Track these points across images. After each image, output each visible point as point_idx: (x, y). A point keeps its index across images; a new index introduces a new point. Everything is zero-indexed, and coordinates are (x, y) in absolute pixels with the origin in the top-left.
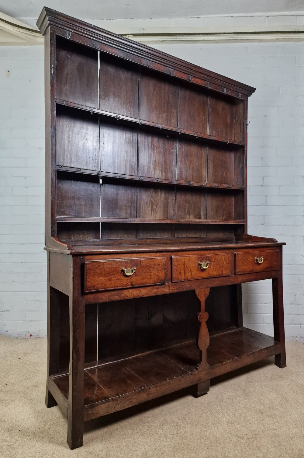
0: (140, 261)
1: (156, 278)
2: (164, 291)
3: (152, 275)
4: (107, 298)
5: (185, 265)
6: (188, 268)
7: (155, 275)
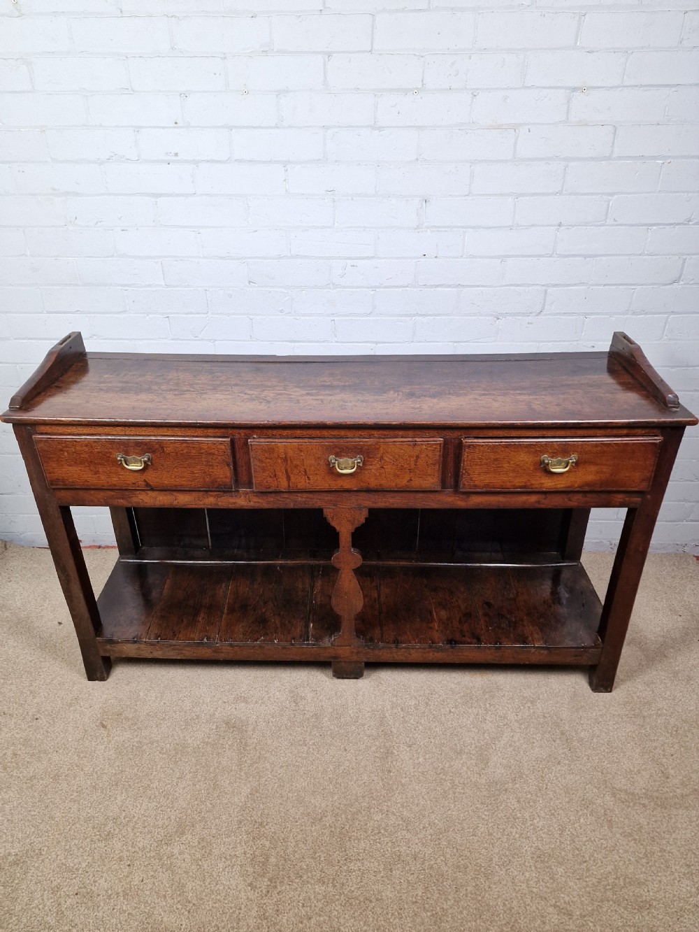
0: (160, 443)
1: (207, 480)
2: (234, 503)
3: (195, 472)
5: (287, 461)
6: (296, 466)
7: (205, 472)
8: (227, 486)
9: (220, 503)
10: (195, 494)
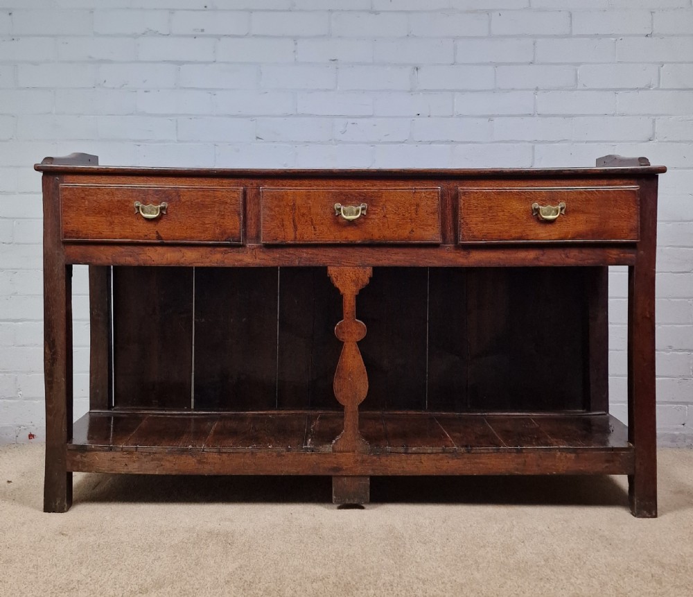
0: (177, 191)
1: (217, 231)
2: (240, 260)
3: (207, 222)
4: (110, 258)
5: (295, 209)
6: (303, 215)
7: (216, 223)
8: (236, 239)
9: (226, 261)
10: (202, 250)
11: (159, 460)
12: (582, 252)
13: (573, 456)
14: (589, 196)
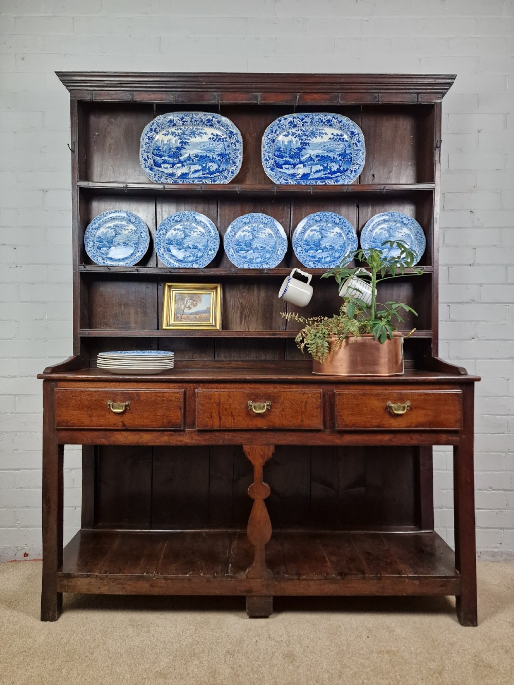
0: (137, 392)
1: (165, 421)
2: (181, 441)
3: (158, 414)
4: (89, 440)
5: (220, 405)
6: (226, 409)
7: (164, 415)
8: (178, 426)
9: (171, 441)
10: (155, 434)
11: (122, 584)
12: (422, 436)
13: (417, 582)
14: (427, 397)
